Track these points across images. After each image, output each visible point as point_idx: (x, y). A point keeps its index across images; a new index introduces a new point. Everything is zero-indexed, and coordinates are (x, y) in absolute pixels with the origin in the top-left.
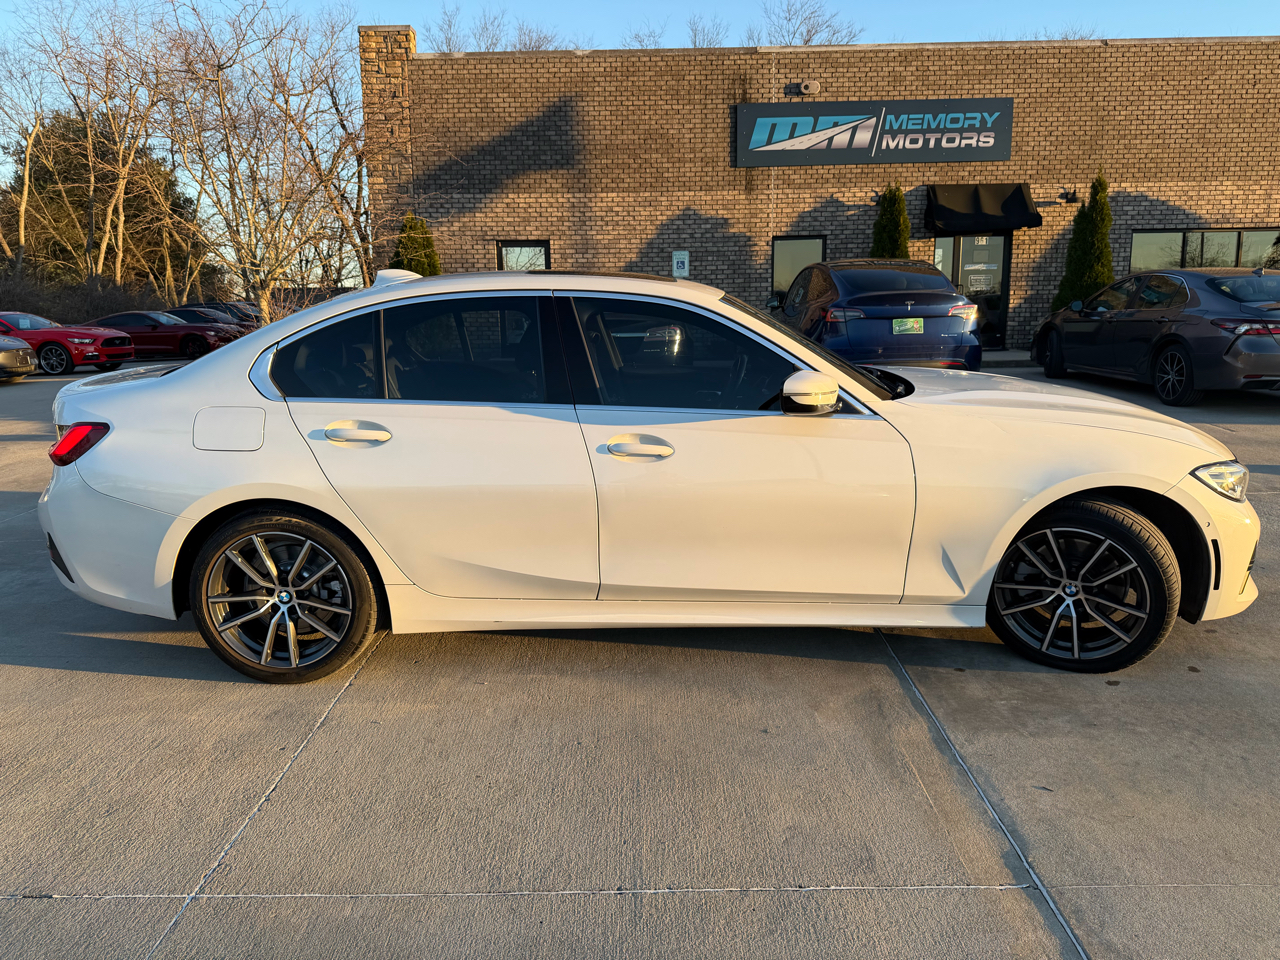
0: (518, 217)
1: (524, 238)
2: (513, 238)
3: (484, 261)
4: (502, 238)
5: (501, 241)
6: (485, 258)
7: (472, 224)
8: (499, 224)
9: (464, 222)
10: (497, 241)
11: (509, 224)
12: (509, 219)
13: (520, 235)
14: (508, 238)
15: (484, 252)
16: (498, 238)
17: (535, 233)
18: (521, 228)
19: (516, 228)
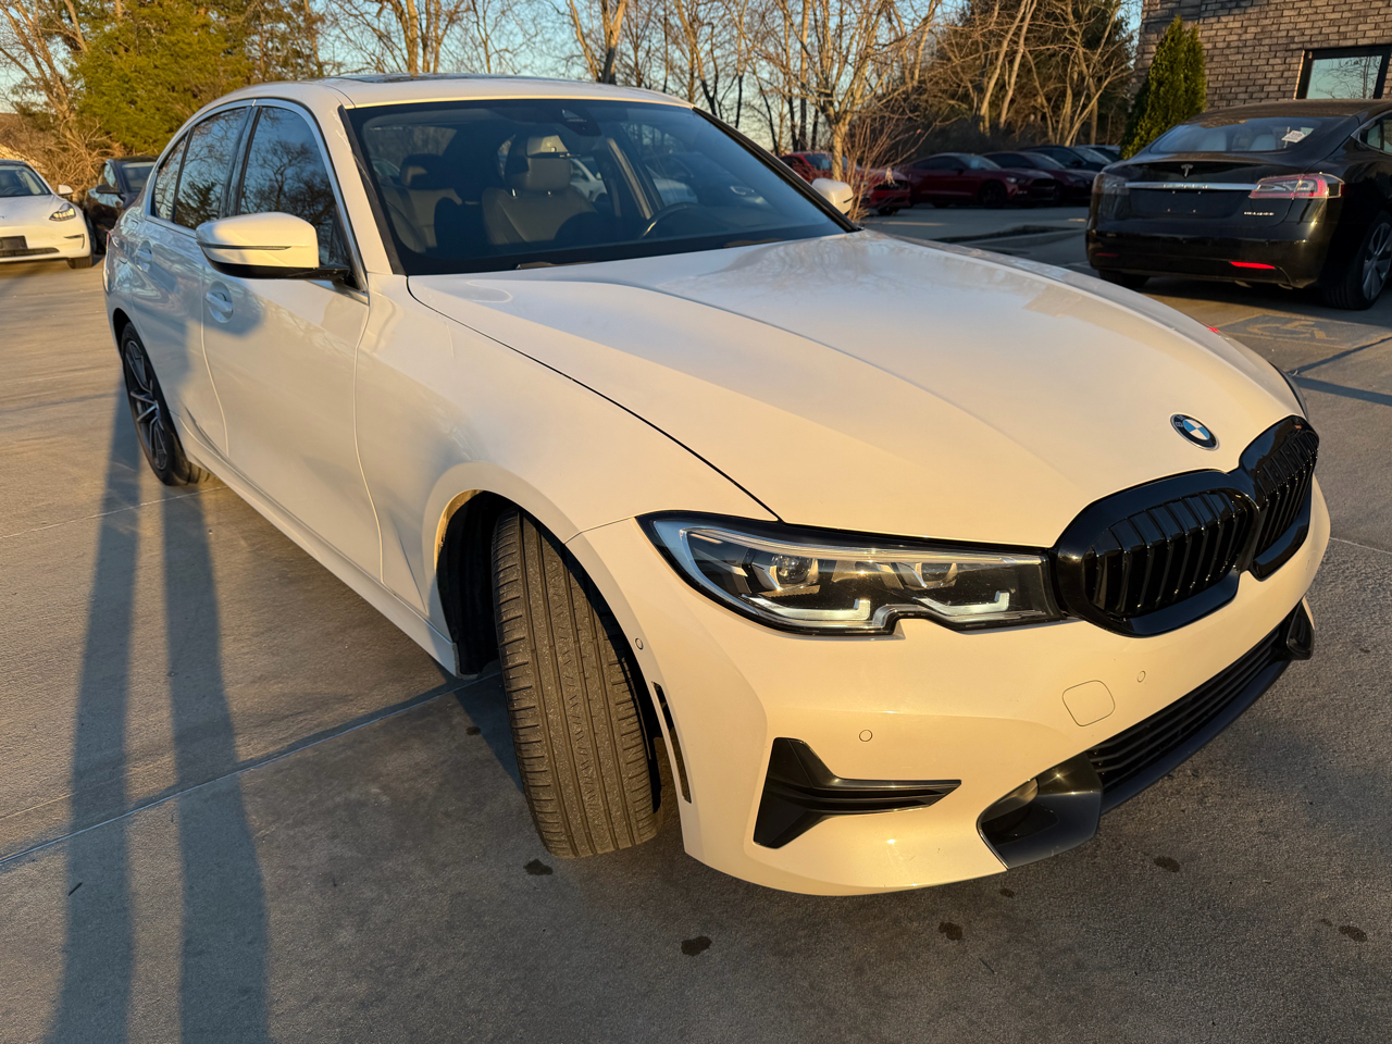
0: (1350, 10)
1: (1350, 43)
2: (1333, 44)
3: (1280, 82)
4: (1315, 45)
5: (1314, 50)
6: (1282, 77)
7: (1275, 27)
8: (1316, 25)
9: (1264, 26)
10: (1307, 51)
11: (1332, 23)
12: (1333, 16)
13: (1345, 39)
14: (1325, 45)
15: (1282, 68)
16: (1309, 46)
17: (1372, 34)
18: (1350, 28)
19: (1342, 29)
